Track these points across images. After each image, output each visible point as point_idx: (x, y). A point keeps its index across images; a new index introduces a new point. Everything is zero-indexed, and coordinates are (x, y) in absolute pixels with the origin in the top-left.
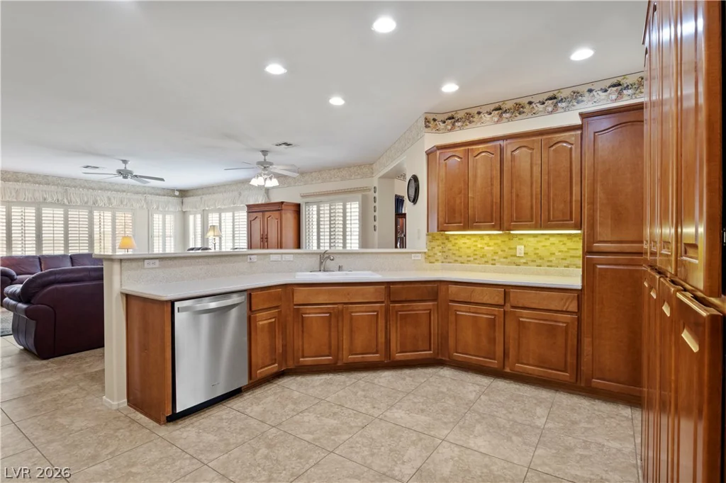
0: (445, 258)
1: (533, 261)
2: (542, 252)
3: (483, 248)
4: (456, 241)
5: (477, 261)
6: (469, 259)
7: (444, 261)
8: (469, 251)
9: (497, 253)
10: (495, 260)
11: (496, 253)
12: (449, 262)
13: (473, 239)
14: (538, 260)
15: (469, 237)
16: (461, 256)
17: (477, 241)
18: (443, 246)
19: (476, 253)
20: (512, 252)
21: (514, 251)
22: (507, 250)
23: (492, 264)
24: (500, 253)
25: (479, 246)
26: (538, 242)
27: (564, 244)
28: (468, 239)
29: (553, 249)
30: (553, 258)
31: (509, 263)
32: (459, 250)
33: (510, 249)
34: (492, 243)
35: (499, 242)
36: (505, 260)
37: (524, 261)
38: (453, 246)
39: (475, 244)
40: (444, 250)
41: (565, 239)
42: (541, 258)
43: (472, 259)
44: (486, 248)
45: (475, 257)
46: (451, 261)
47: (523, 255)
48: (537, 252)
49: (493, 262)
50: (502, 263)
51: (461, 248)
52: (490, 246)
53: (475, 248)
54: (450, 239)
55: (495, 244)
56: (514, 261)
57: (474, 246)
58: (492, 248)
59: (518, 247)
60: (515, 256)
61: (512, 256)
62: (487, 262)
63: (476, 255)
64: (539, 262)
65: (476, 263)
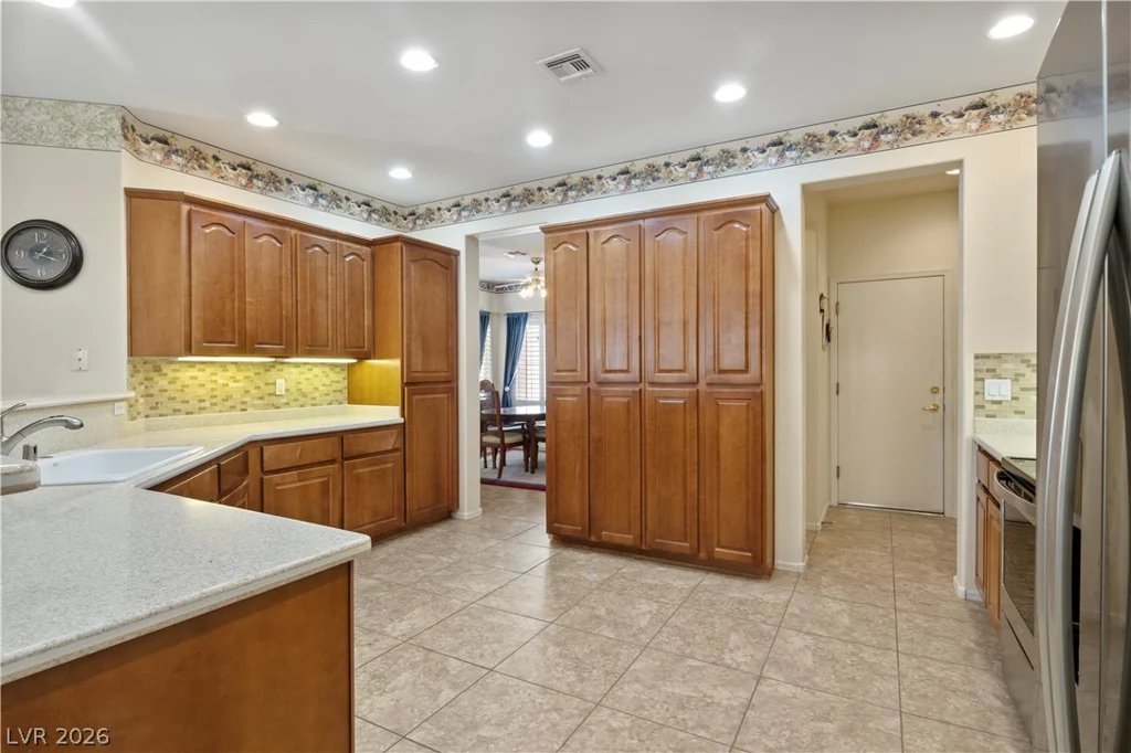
0: (152, 408)
1: (296, 400)
2: (305, 387)
3: (227, 385)
4: (178, 375)
5: (217, 408)
6: (202, 405)
7: (150, 412)
8: (202, 392)
9: (249, 392)
10: (245, 403)
11: (247, 392)
12: (161, 415)
13: (209, 370)
14: (301, 398)
15: (202, 367)
16: (187, 402)
17: (216, 374)
18: (146, 383)
19: (215, 393)
20: (270, 389)
21: (271, 387)
22: (263, 386)
23: (242, 410)
24: (253, 391)
25: (221, 381)
26: (301, 373)
27: (327, 376)
28: (200, 370)
29: (317, 383)
30: (316, 395)
31: (267, 406)
32: (182, 391)
33: (267, 384)
34: (240, 376)
35: (251, 374)
36: (259, 402)
37: (285, 400)
38: (170, 383)
39: (214, 378)
40: (151, 391)
41: (327, 369)
42: (305, 396)
43: (207, 404)
44: (232, 385)
45: (214, 400)
46: (165, 412)
47: (283, 392)
48: (300, 387)
49: (243, 407)
50: (255, 407)
51: (187, 386)
52: (238, 381)
53: (213, 386)
54: (164, 371)
55: (246, 377)
56: (272, 401)
57: (212, 381)
58: (239, 385)
59: (278, 381)
60: (275, 395)
61: (270, 394)
62: (233, 407)
63: (216, 397)
64: (302, 400)
65: (215, 412)
